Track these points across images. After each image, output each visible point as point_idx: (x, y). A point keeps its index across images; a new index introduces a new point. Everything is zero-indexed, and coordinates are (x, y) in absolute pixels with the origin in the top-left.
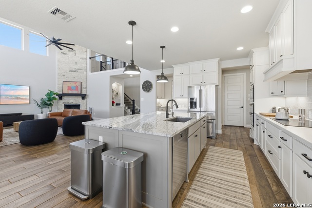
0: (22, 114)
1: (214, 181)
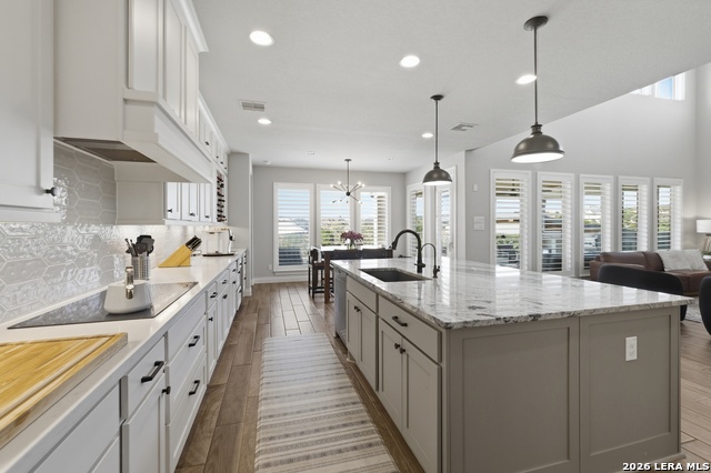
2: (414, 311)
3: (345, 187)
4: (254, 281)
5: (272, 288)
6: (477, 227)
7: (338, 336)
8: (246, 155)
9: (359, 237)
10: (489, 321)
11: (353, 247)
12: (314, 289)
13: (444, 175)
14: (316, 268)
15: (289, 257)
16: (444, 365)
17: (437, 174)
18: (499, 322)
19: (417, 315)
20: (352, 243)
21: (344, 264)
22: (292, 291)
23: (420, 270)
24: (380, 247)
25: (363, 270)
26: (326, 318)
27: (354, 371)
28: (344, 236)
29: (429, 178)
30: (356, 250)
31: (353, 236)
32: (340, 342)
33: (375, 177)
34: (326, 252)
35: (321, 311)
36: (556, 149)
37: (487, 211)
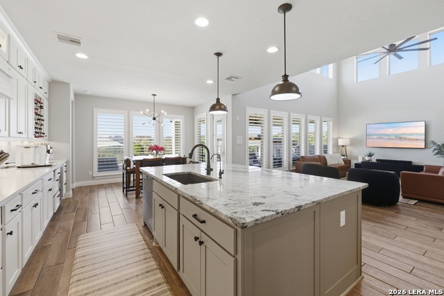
0: (411, 162)
1: (125, 260)
2: (212, 211)
3: (152, 114)
4: (75, 185)
5: (92, 189)
6: (238, 142)
7: (145, 225)
8: (69, 84)
9: (162, 149)
10: (272, 216)
11: (158, 157)
12: (127, 188)
13: (223, 107)
14: (128, 173)
15: (107, 164)
16: (239, 257)
17: (218, 106)
18: (278, 216)
19: (215, 215)
20: (157, 153)
21: (150, 170)
22: (109, 191)
23: (208, 173)
24: (177, 156)
25: (165, 175)
26: (136, 210)
27: (158, 253)
28: (151, 149)
29: (213, 108)
30: (160, 159)
31: (158, 149)
32: (147, 230)
33: (173, 108)
34: (137, 161)
35: (133, 205)
36: (297, 92)
37: (244, 133)
